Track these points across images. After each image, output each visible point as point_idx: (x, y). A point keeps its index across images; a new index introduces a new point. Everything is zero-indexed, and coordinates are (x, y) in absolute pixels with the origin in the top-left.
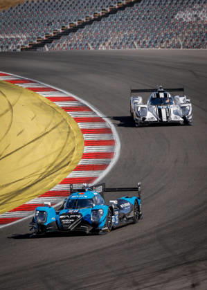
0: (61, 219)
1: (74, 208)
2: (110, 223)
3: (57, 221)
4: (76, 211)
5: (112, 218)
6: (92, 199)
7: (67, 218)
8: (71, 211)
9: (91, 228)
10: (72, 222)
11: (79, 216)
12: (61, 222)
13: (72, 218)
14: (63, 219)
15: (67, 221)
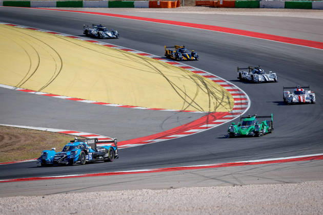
3: (52, 158)
4: (65, 152)
5: (85, 157)
11: (64, 155)
12: (54, 159)
14: (56, 157)
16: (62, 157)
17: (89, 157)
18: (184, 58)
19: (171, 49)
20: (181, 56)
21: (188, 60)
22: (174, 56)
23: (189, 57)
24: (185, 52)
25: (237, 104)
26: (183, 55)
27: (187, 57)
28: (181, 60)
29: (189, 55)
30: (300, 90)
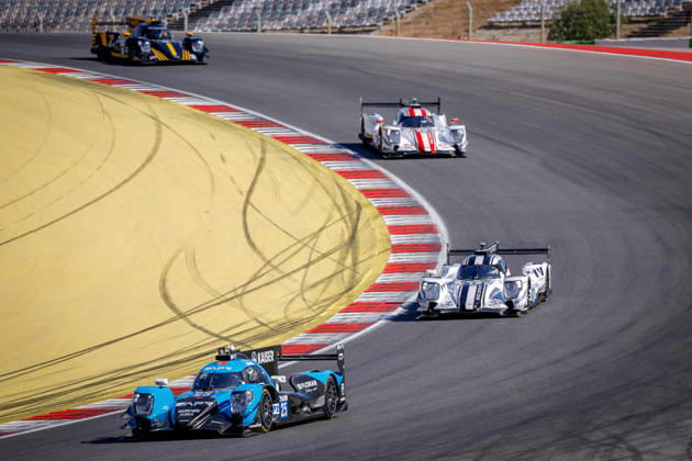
0: (178, 408)
1: (204, 390)
2: (269, 418)
3: (170, 412)
4: (208, 394)
5: (272, 409)
6: (240, 374)
7: (188, 407)
8: (198, 394)
9: (230, 425)
10: (196, 414)
11: (210, 404)
12: (177, 414)
13: (197, 407)
14: (182, 408)
15: (187, 413)
16: (202, 408)
17: (280, 410)
18: (159, 56)
19: (115, 29)
20: (146, 47)
21: (172, 62)
22: (124, 52)
23: (174, 53)
24: (164, 38)
25: (397, 249)
26: (154, 45)
27: (168, 54)
28: (145, 61)
29: (176, 46)
30: (418, 113)
